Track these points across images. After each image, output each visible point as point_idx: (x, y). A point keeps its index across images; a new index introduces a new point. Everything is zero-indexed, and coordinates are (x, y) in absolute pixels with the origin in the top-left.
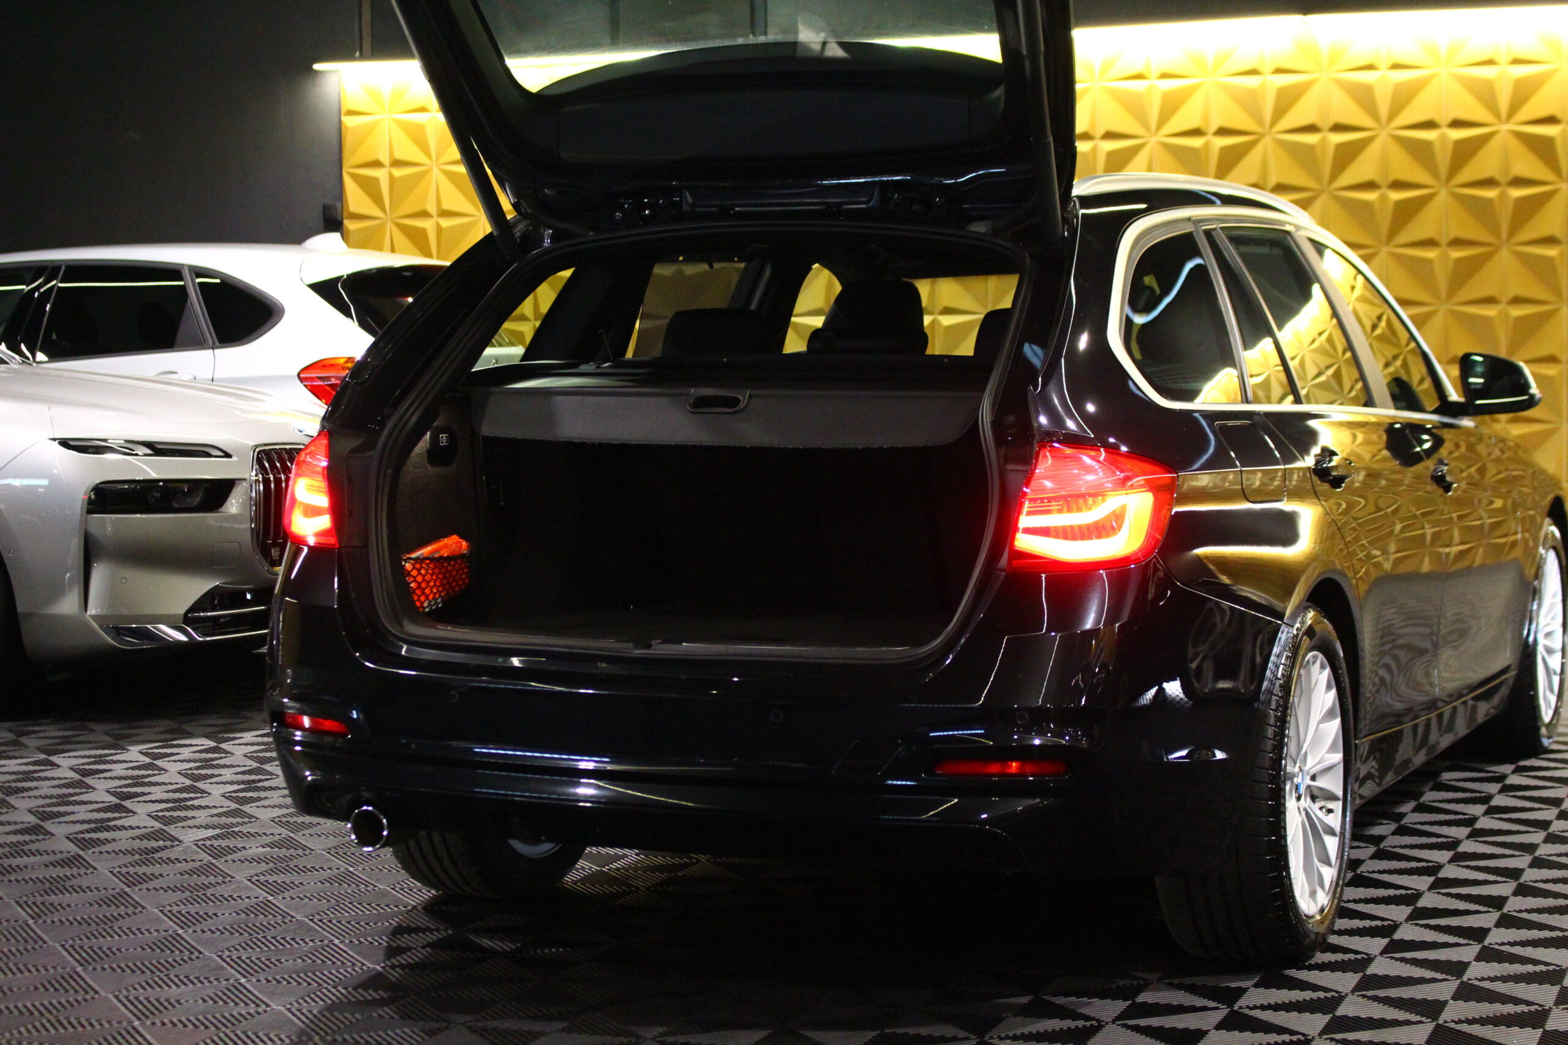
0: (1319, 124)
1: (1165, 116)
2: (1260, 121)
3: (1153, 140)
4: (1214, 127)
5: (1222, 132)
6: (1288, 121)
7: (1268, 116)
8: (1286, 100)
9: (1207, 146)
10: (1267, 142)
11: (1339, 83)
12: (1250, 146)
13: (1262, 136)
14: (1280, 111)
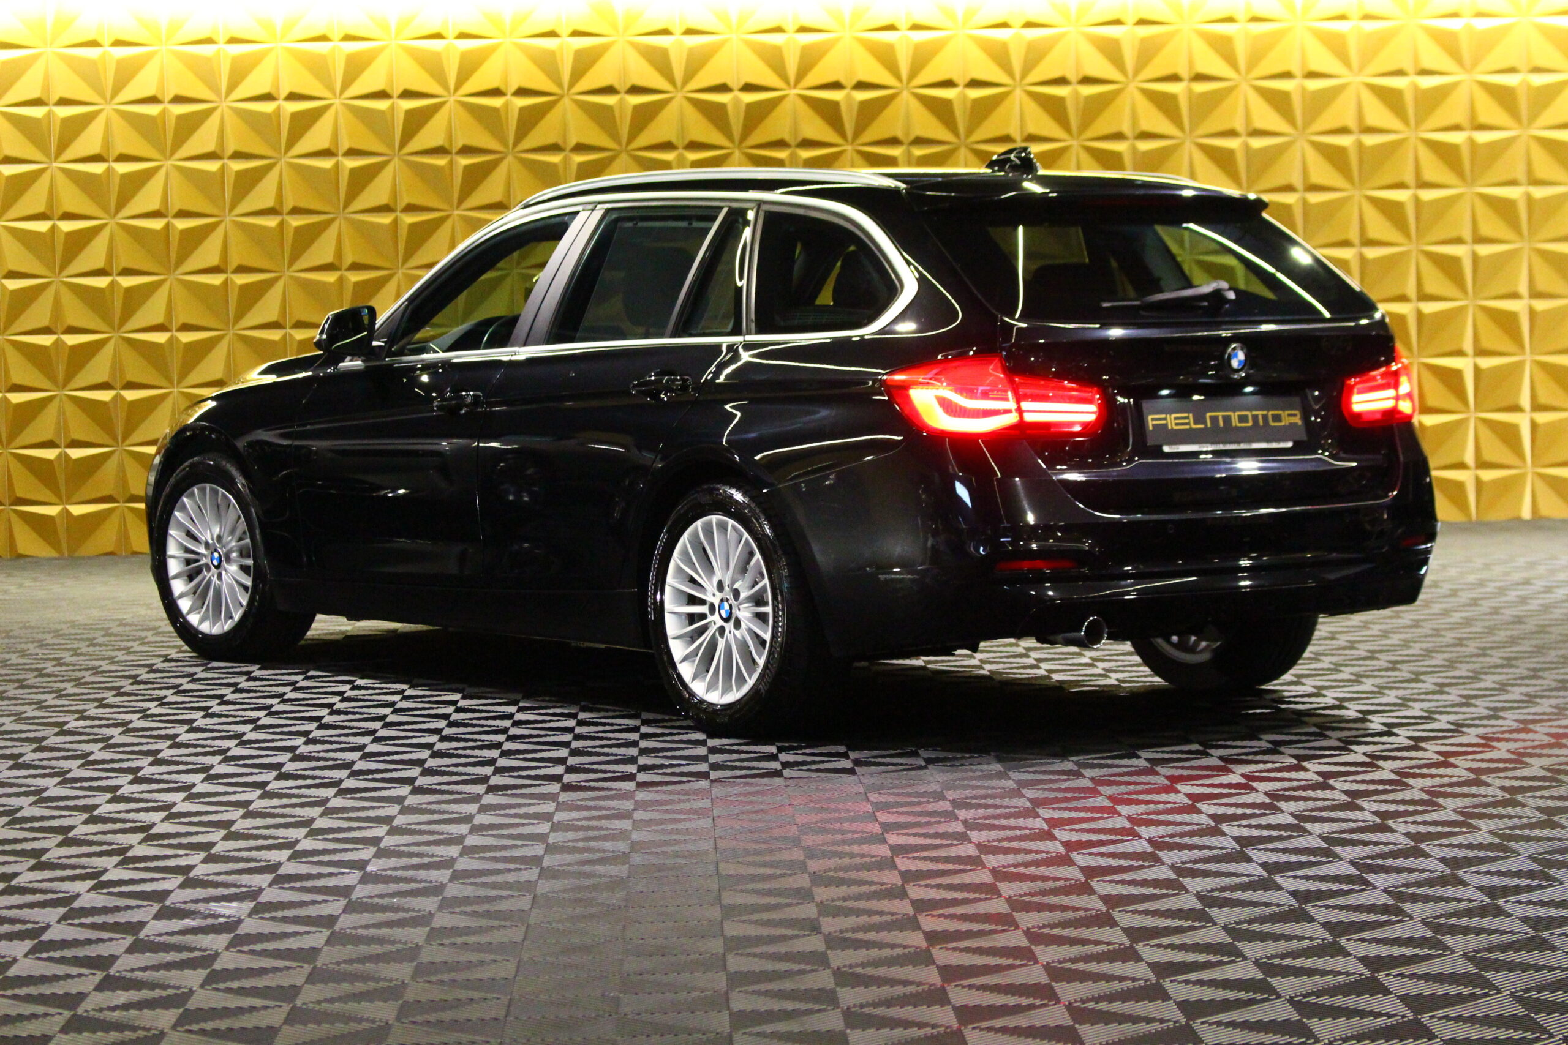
0: (617, 86)
1: (464, 75)
2: (558, 81)
3: (452, 99)
4: (513, 88)
5: (521, 92)
6: (586, 83)
7: (566, 79)
8: (584, 62)
9: (506, 105)
10: (566, 102)
11: (636, 46)
12: (550, 106)
13: (562, 96)
14: (578, 74)
